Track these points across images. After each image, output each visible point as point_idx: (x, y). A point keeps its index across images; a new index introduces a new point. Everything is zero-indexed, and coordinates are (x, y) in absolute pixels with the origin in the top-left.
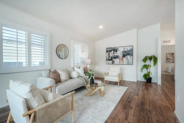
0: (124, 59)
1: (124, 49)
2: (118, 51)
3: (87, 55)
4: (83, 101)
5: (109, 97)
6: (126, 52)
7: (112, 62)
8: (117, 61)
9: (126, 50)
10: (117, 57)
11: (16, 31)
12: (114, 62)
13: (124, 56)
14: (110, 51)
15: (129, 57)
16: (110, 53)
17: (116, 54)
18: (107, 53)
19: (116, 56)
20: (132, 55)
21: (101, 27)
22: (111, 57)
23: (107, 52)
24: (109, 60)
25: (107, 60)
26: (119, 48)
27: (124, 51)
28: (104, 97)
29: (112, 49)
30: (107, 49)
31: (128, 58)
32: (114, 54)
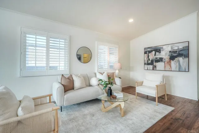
0: (173, 62)
1: (172, 48)
2: (161, 52)
3: (117, 59)
4: (93, 118)
5: (131, 120)
6: (175, 52)
7: (153, 68)
8: (160, 65)
9: (176, 48)
10: (161, 60)
11: (35, 37)
12: (155, 67)
13: (172, 58)
14: (150, 52)
15: (181, 59)
16: (149, 54)
17: (158, 56)
18: (145, 55)
19: (158, 58)
20: (187, 56)
21: (131, 20)
22: (151, 60)
23: (145, 53)
24: (148, 64)
25: (145, 64)
26: (164, 47)
27: (172, 50)
28: (124, 118)
29: (152, 49)
30: (145, 49)
31: (179, 61)
32: (155, 55)
